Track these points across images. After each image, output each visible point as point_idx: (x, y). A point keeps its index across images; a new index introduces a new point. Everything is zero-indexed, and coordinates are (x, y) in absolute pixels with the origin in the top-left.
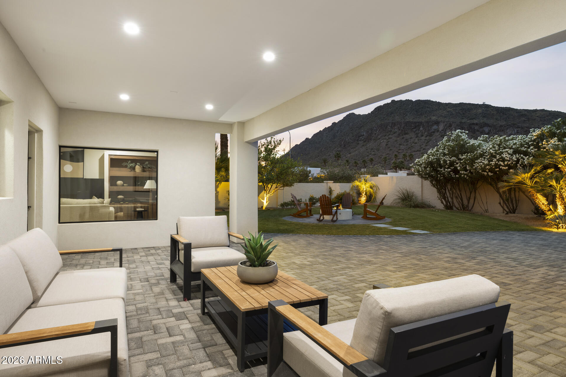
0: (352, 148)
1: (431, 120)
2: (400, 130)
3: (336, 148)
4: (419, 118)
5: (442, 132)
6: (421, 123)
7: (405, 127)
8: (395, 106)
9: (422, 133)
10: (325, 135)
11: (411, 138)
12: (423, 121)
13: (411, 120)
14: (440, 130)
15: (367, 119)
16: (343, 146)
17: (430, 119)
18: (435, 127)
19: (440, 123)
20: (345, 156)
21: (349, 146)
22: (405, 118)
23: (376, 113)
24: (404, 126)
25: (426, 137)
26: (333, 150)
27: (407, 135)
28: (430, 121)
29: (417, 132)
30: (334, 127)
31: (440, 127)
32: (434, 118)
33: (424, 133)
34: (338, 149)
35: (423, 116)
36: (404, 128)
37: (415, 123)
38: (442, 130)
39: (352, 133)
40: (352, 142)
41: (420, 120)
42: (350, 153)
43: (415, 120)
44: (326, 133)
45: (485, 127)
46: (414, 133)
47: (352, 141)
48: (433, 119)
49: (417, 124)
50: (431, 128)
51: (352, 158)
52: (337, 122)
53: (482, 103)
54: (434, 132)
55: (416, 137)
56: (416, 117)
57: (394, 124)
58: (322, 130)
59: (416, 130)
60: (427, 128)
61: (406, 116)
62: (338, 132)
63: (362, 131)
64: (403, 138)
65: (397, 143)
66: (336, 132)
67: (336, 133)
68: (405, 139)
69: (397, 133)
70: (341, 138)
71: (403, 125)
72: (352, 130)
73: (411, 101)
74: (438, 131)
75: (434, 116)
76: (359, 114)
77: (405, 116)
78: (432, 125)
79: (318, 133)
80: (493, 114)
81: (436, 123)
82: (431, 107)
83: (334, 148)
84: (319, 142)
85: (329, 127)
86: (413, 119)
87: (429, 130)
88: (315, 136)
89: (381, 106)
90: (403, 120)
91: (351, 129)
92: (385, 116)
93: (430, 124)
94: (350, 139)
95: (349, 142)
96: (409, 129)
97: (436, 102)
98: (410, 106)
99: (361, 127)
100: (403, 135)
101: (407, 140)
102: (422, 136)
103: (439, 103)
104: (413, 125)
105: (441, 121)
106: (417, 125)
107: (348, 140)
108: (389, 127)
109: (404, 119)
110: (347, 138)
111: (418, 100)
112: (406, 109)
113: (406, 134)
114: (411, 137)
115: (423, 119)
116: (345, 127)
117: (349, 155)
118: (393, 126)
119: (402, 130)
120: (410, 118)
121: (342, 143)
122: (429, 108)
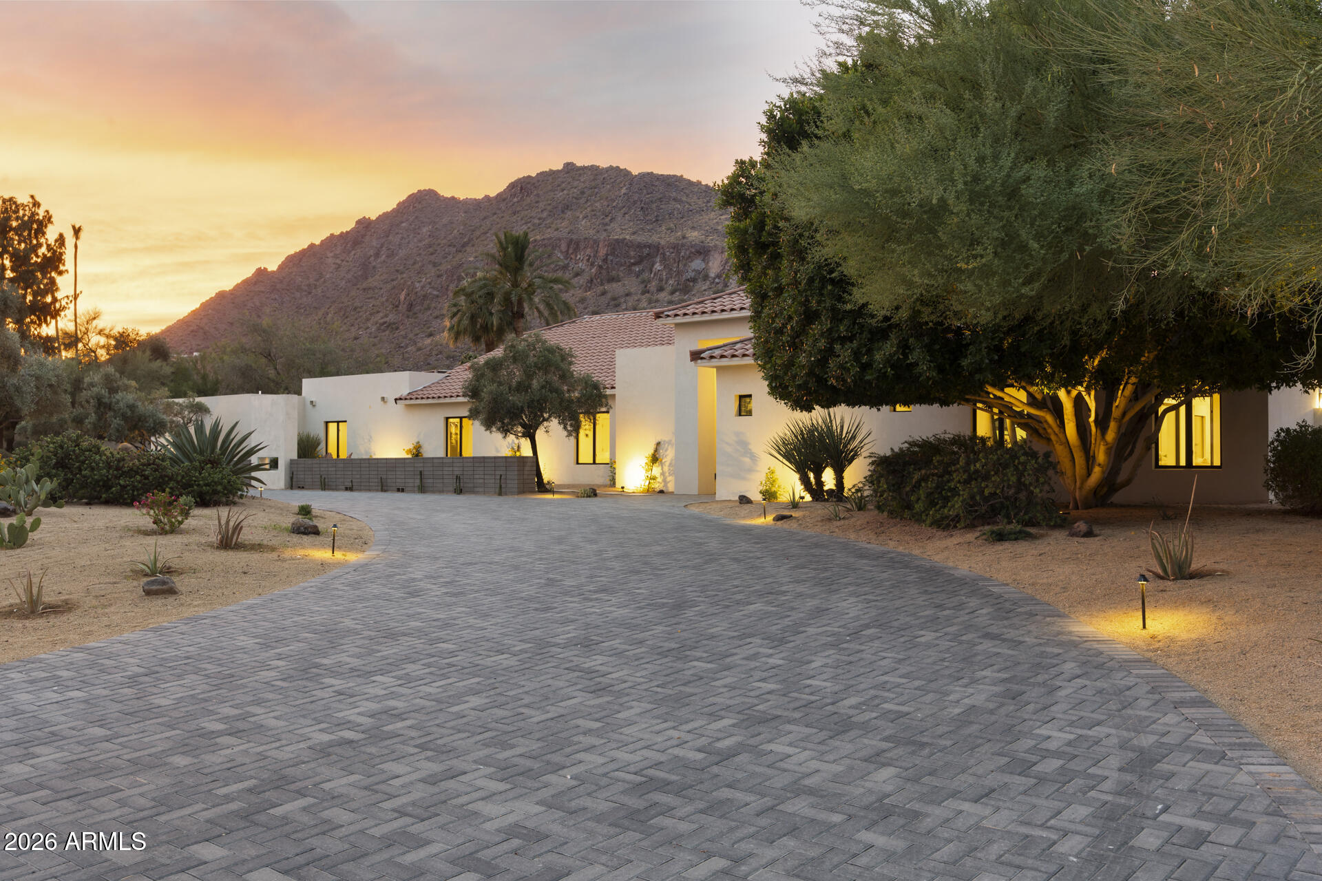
0: (437, 317)
1: (685, 241)
2: (592, 265)
3: (378, 312)
4: (649, 231)
5: (717, 280)
6: (656, 249)
7: (610, 258)
8: (576, 183)
9: (661, 280)
10: (330, 261)
11: (627, 295)
12: (663, 242)
13: (628, 237)
14: (712, 275)
15: (485, 218)
16: (403, 308)
17: (684, 237)
18: (697, 264)
19: (712, 253)
20: (415, 343)
21: (429, 308)
22: (608, 227)
23: (515, 200)
24: (607, 255)
25: (672, 293)
26: (368, 320)
27: (614, 285)
28: (683, 245)
29: (646, 275)
30: (363, 236)
31: (710, 264)
32: (694, 236)
33: (667, 280)
34: (386, 316)
35: (663, 228)
36: (605, 260)
37: (640, 246)
38: (719, 276)
39: (435, 265)
40: (437, 296)
41: (655, 239)
42: (431, 335)
43: (640, 238)
44: (336, 257)
46: (637, 277)
47: (435, 293)
48: (690, 239)
49: (646, 251)
50: (685, 265)
51: (441, 353)
52: (373, 218)
54: (694, 280)
55: (643, 293)
56: (643, 229)
57: (575, 245)
58: (318, 242)
59: (643, 270)
60: (676, 265)
61: (611, 220)
62: (377, 255)
63: (471, 259)
64: (604, 293)
65: (585, 308)
66: (372, 252)
67: (372, 258)
68: (609, 296)
69: (586, 277)
70: (393, 280)
71: (602, 252)
72: (432, 254)
73: (626, 173)
74: (706, 277)
75: (693, 228)
76: (453, 198)
77: (607, 220)
78: (690, 258)
79: (303, 252)
81: (699, 253)
82: (684, 199)
83: (371, 314)
84: (309, 285)
85: (343, 236)
86: (634, 233)
87: (679, 273)
88: (295, 261)
89: (529, 177)
90: (605, 234)
91: (431, 250)
92: (545, 214)
93: (682, 254)
94: (430, 283)
95: (424, 296)
96: (622, 265)
98: (624, 191)
99: (463, 246)
100: (602, 284)
101: (614, 299)
102: (661, 289)
103: (709, 191)
104: (632, 253)
105: (716, 246)
106: (647, 254)
107: (423, 287)
108: (559, 255)
109: (605, 230)
110: (419, 282)
111: (648, 174)
112: (613, 201)
113: (612, 280)
114: (627, 291)
115: (662, 237)
116: (403, 238)
117: (428, 341)
118: (571, 251)
119: (600, 267)
120: (623, 230)
121: (402, 297)
122: (680, 201)
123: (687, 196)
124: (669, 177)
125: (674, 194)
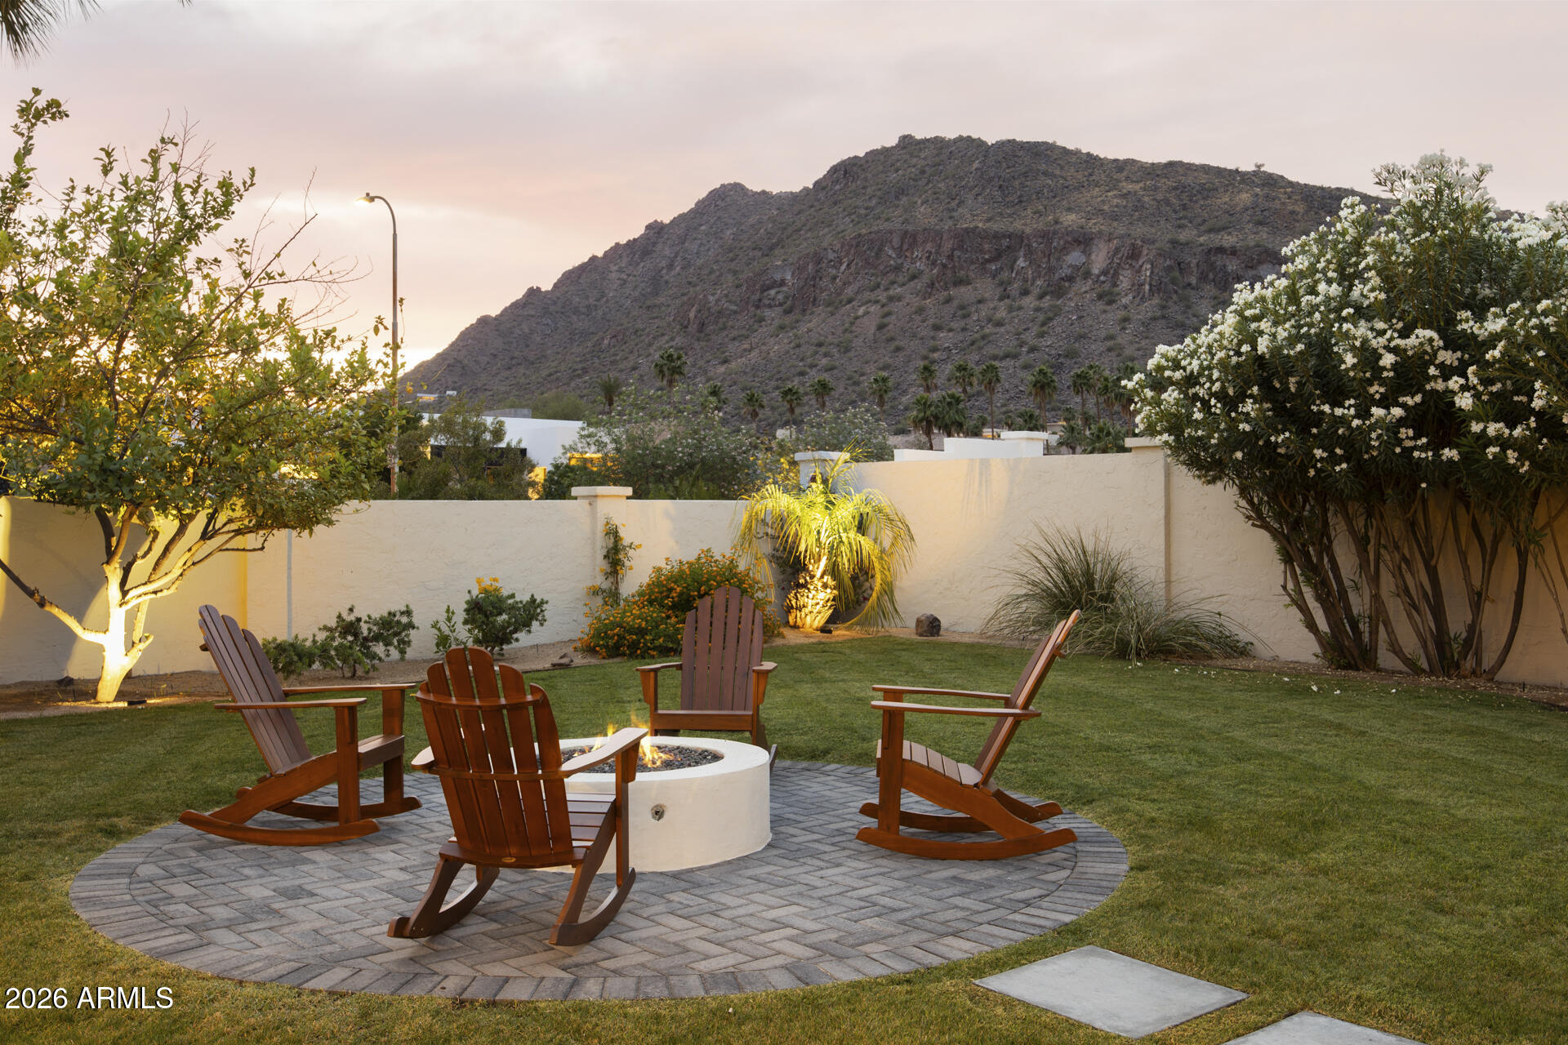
0: (734, 339)
1: (1058, 226)
2: (934, 263)
3: (663, 335)
4: (1010, 216)
5: (1102, 278)
6: (1017, 241)
7: (957, 253)
8: (914, 161)
9: (1025, 280)
10: (614, 275)
11: (980, 302)
12: (1028, 230)
13: (980, 225)
14: (1096, 271)
15: (799, 213)
16: (693, 328)
17: (1057, 222)
18: (1075, 257)
19: (1096, 241)
20: (706, 372)
21: (724, 328)
22: (954, 214)
23: (838, 187)
24: (953, 250)
25: (1041, 297)
26: (650, 345)
27: (963, 289)
28: (1055, 233)
29: (1005, 275)
30: (654, 244)
31: (1093, 257)
32: (1070, 219)
33: (1034, 279)
34: (672, 339)
35: (1029, 211)
36: (950, 257)
37: (997, 236)
38: (1105, 273)
39: (735, 273)
40: (735, 312)
41: (1018, 225)
42: (725, 361)
43: (996, 226)
44: (620, 270)
45: (1265, 266)
46: (994, 278)
47: (734, 308)
48: (1066, 224)
49: (1005, 242)
50: (1058, 259)
51: (735, 383)
52: (667, 221)
53: (1251, 168)
54: (1070, 279)
55: (1001, 299)
56: (1001, 214)
57: (910, 240)
58: (600, 254)
59: (1002, 269)
60: (1045, 260)
61: (958, 205)
62: (671, 266)
63: (779, 263)
64: (948, 300)
65: (923, 322)
66: (664, 264)
67: (664, 271)
68: (955, 303)
69: (925, 279)
70: (683, 295)
71: (948, 246)
72: (732, 260)
73: (979, 144)
74: (1087, 275)
75: (1069, 209)
76: (764, 192)
77: (954, 204)
78: (1065, 250)
79: (582, 269)
80: (1292, 212)
81: (1077, 242)
82: (1058, 172)
83: (654, 338)
84: (588, 307)
85: (631, 244)
86: (989, 220)
87: (1051, 270)
88: (572, 278)
89: (856, 157)
90: (950, 223)
91: (731, 255)
92: (874, 202)
93: (1055, 244)
94: (726, 296)
95: (719, 312)
96: (972, 263)
97: (1077, 153)
98: (976, 165)
99: (771, 248)
100: (946, 289)
101: (962, 307)
102: (1025, 293)
103: (1091, 161)
104: (986, 246)
105: (1100, 232)
106: (1006, 247)
107: (718, 301)
108: (890, 252)
109: (951, 218)
110: (713, 295)
111: (1009, 141)
112: (961, 178)
113: (959, 282)
114: (979, 297)
115: (1026, 223)
116: (701, 244)
117: (722, 369)
118: (905, 247)
119: (944, 266)
120: (975, 216)
121: (692, 315)
122: (1052, 176)
123: (1062, 168)
124: (1037, 144)
125: (1043, 167)
